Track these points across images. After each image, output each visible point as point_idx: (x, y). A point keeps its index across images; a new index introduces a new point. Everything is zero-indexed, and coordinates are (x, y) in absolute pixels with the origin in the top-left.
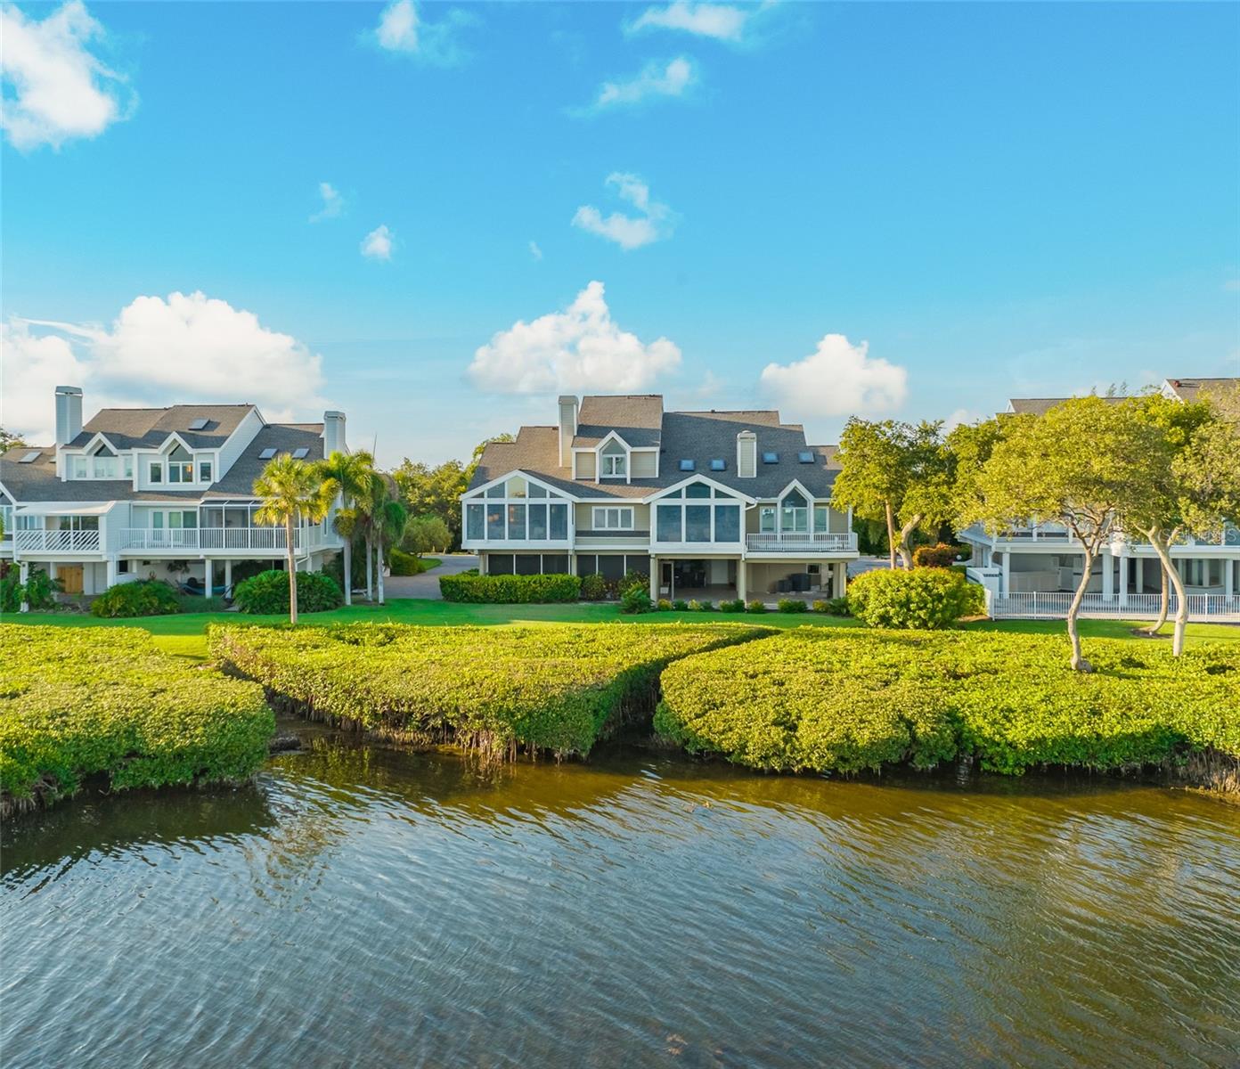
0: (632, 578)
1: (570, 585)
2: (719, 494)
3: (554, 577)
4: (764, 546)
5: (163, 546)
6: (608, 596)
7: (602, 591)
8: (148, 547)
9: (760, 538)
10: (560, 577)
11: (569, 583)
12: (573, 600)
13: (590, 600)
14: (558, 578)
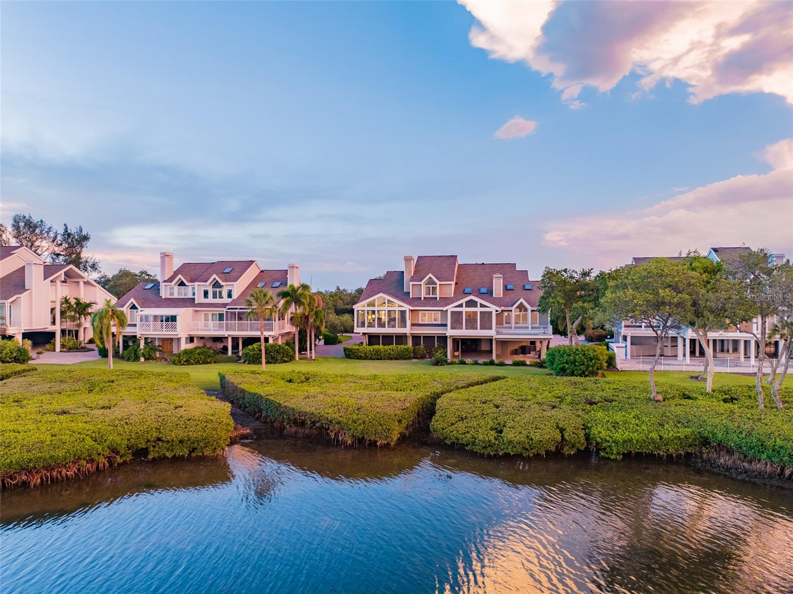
0: (439, 347)
1: (407, 351)
2: (482, 306)
3: (400, 346)
4: (505, 332)
5: (209, 330)
6: (427, 356)
7: (424, 354)
8: (201, 330)
9: (503, 328)
10: (403, 346)
11: (407, 350)
12: (409, 358)
13: (418, 358)
14: (402, 347)
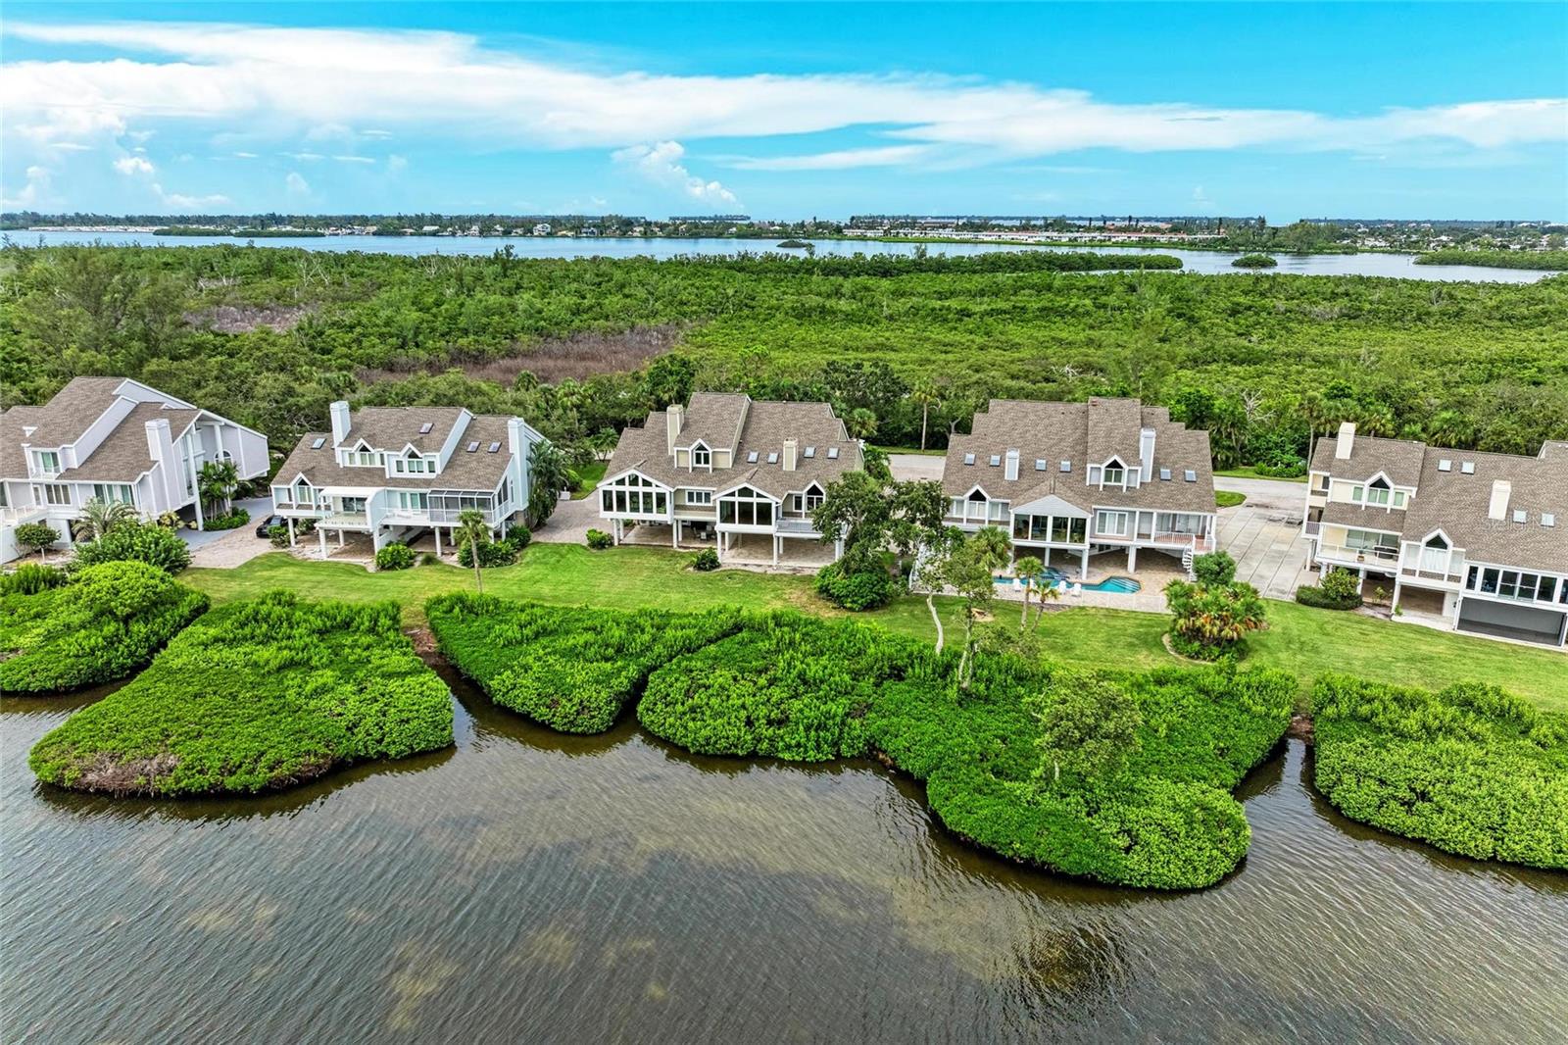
2: (759, 495)
